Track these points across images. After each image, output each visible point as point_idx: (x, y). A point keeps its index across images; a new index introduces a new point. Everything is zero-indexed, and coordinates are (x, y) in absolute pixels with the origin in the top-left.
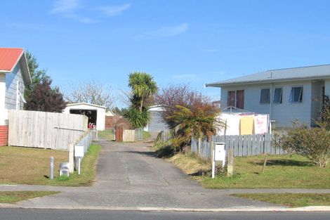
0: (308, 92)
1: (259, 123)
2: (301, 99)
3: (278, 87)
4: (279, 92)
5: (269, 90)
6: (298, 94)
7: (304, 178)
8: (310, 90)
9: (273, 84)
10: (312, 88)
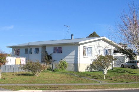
0: (40, 50)
1: (22, 61)
2: (38, 52)
3: (31, 48)
4: (31, 50)
5: (28, 49)
6: (37, 51)
7: (27, 80)
8: (41, 49)
9: (29, 47)
10: (42, 49)
